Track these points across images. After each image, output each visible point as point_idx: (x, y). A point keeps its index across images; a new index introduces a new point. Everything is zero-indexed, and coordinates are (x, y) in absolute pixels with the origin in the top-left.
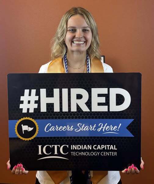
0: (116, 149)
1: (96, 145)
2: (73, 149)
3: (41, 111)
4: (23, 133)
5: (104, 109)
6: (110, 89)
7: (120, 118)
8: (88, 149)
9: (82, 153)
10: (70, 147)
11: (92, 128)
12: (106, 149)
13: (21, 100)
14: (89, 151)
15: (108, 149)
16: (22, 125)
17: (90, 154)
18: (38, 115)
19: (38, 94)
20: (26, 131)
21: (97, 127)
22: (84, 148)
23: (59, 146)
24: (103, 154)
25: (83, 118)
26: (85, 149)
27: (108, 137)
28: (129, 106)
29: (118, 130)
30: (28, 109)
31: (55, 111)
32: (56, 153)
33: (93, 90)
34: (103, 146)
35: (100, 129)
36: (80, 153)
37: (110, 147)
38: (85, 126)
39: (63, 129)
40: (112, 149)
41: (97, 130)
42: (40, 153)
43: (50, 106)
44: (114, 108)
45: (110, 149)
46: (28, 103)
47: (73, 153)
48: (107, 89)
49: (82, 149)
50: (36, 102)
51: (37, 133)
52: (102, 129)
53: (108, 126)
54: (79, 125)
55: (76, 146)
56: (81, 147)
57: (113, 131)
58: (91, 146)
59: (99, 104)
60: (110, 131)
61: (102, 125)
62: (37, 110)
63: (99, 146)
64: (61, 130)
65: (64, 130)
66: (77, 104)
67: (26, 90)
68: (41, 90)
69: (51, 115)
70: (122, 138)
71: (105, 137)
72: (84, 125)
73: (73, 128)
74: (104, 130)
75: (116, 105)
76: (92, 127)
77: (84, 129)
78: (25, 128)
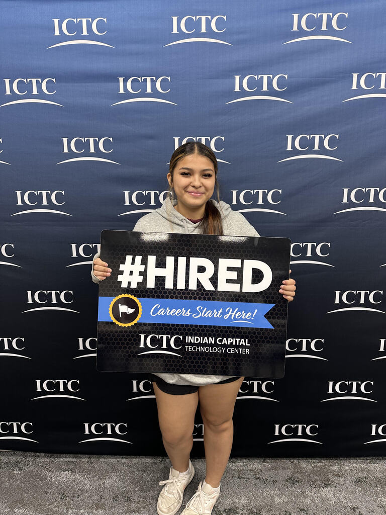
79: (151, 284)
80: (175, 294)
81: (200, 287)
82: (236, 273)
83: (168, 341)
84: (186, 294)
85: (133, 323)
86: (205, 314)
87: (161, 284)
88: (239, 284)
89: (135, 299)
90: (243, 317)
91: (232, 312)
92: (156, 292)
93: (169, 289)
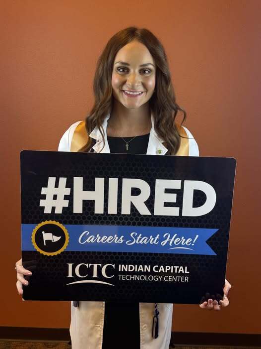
0: (188, 272)
1: (158, 266)
2: (122, 270)
3: (74, 212)
4: (45, 244)
5: (174, 212)
6: (185, 181)
7: (197, 227)
8: (145, 271)
9: (135, 277)
10: (117, 267)
11: (153, 241)
12: (172, 271)
13: (42, 193)
14: (146, 273)
15: (176, 272)
16: (43, 232)
17: (147, 279)
18: (68, 218)
19: (70, 185)
20: (48, 242)
21: (161, 239)
22: (139, 269)
23: (101, 265)
24: (167, 279)
25: (139, 224)
26: (141, 271)
27: (177, 255)
28: (212, 209)
29: (193, 245)
30: (53, 209)
31: (96, 212)
32: (95, 275)
33: (158, 182)
34: (168, 268)
35: (166, 241)
36: (132, 276)
37: (178, 269)
38: (142, 237)
39: (108, 240)
40: (181, 272)
41: (160, 243)
42: (70, 275)
43: (89, 205)
44: (189, 211)
45: (179, 272)
46: (54, 199)
47: (121, 277)
48: (180, 182)
49: (136, 271)
50: (66, 197)
51: (66, 244)
52: (169, 242)
53: (177, 239)
54: (134, 235)
55: (127, 266)
56: (135, 268)
57: (185, 246)
58: (149, 266)
59: (167, 205)
60: (180, 245)
61: (169, 235)
62: (68, 210)
63: (162, 267)
64: (104, 241)
65: (110, 241)
66: (131, 202)
67: (50, 179)
68: (75, 179)
69: (89, 218)
70: (198, 256)
71: (171, 255)
72: (140, 235)
73: (123, 239)
74: (170, 244)
75: (193, 207)
76: (153, 239)
77: (141, 242)
78: (47, 236)
79: (78, 209)
80: (106, 219)
81: (134, 212)
82: (175, 195)
83: (99, 269)
84: (118, 220)
85: (59, 252)
86: (140, 240)
87: (90, 209)
88: (179, 208)
89: (61, 226)
90: (182, 243)
91: (170, 238)
92: (84, 218)
93: (99, 214)
